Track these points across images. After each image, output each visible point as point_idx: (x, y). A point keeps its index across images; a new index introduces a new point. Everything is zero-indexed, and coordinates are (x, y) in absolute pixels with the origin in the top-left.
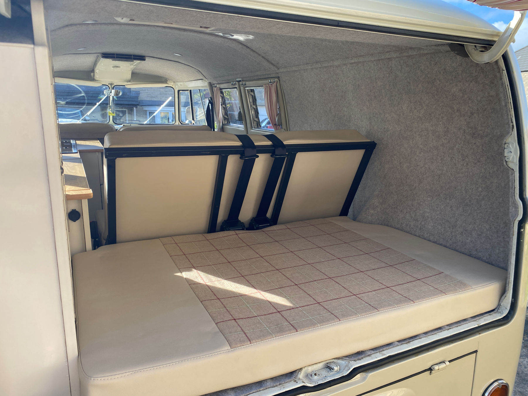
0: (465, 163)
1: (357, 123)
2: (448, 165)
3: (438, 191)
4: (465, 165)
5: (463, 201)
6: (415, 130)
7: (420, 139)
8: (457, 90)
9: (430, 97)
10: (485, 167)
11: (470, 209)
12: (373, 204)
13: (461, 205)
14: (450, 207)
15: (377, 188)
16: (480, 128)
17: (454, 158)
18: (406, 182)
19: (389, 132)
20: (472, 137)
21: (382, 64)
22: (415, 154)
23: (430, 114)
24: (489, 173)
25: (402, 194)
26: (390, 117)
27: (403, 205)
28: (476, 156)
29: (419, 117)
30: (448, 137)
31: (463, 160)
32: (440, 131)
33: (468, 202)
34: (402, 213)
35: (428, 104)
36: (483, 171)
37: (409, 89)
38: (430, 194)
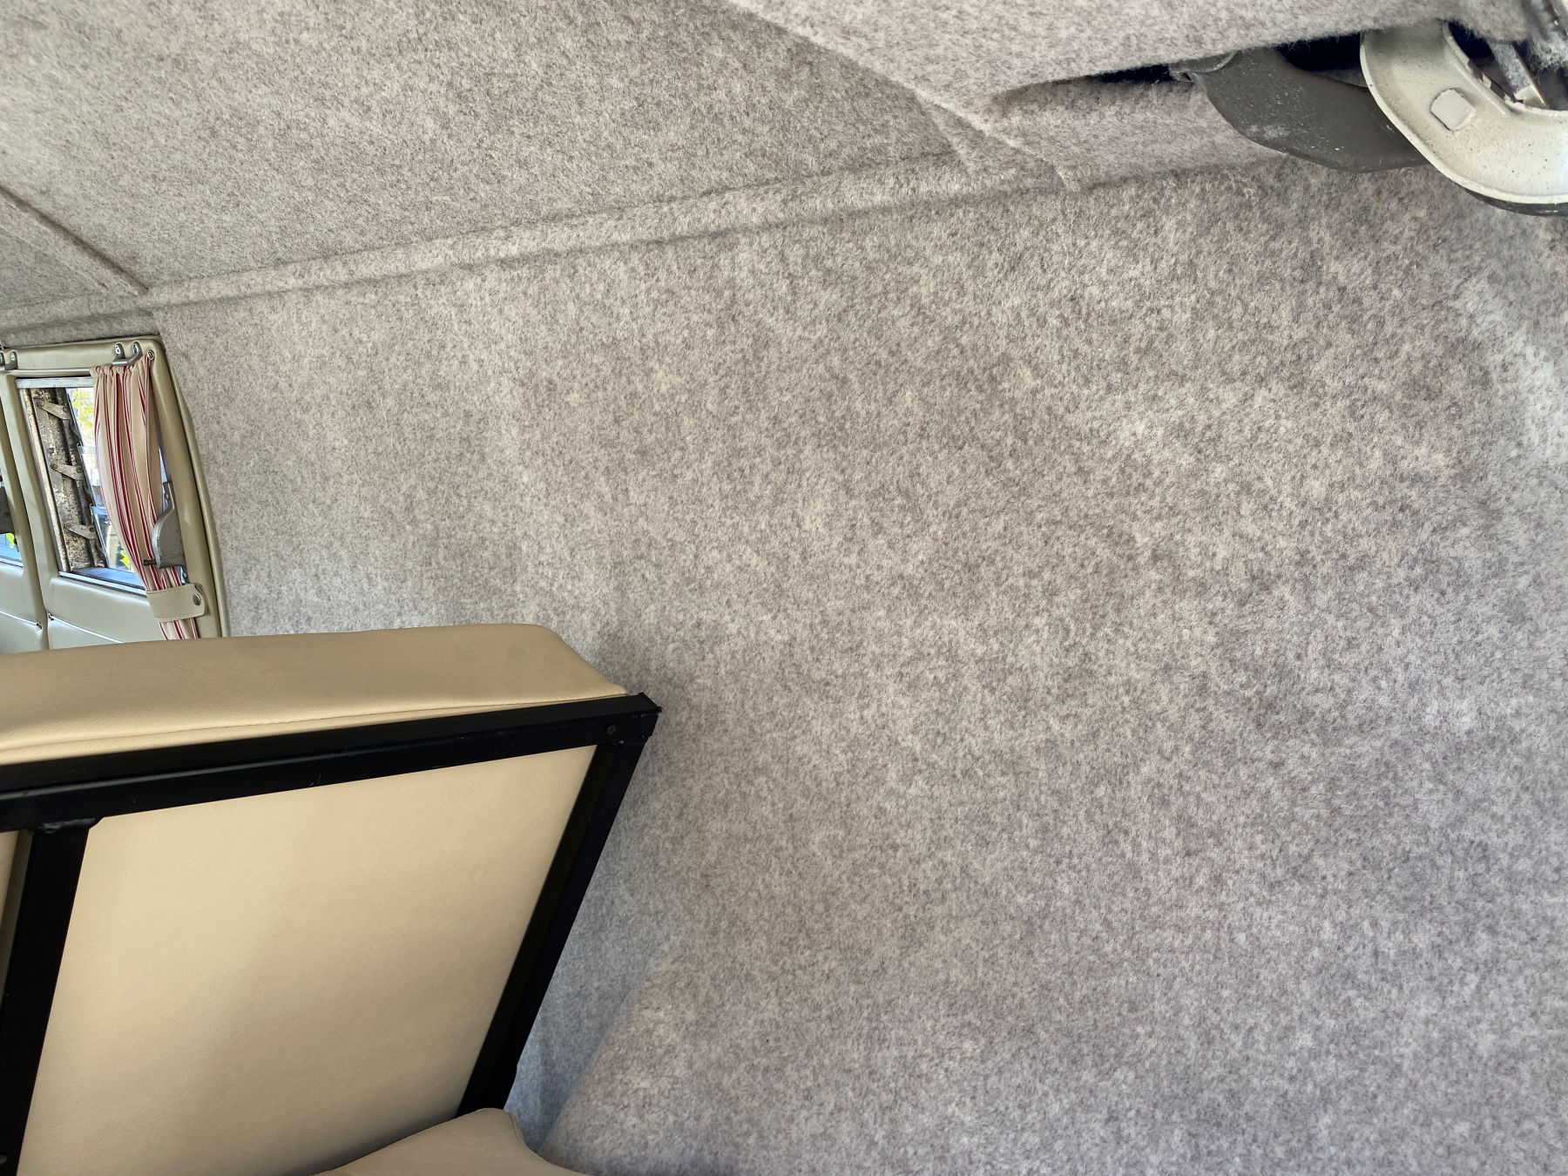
0: (1205, 870)
1: (552, 585)
2: (1087, 868)
3: (1021, 1006)
4: (1200, 881)
5: (1185, 1090)
6: (878, 651)
7: (904, 702)
8: (1160, 432)
9: (972, 467)
10: (1341, 916)
11: (1240, 1149)
12: (649, 1032)
13: (1175, 1117)
14: (1104, 1115)
15: (667, 938)
16: (1314, 674)
17: (1126, 833)
18: (829, 928)
19: (725, 647)
20: (1252, 726)
21: (675, 267)
22: (877, 780)
23: (970, 568)
24: (1376, 953)
25: (805, 994)
26: (729, 568)
27: (815, 1062)
28: (1278, 843)
29: (901, 576)
30: (1088, 712)
31: (1188, 854)
32: (1034, 668)
33: (1220, 1098)
34: (815, 1108)
35: (958, 505)
36: (1328, 932)
37: (838, 414)
38: (970, 1016)
